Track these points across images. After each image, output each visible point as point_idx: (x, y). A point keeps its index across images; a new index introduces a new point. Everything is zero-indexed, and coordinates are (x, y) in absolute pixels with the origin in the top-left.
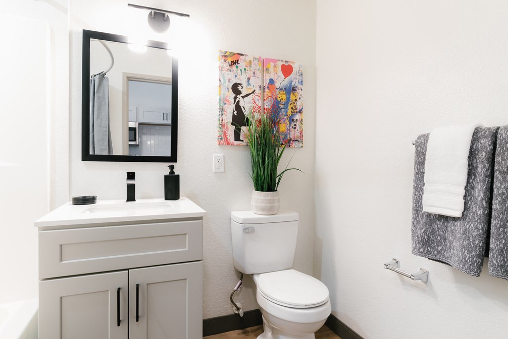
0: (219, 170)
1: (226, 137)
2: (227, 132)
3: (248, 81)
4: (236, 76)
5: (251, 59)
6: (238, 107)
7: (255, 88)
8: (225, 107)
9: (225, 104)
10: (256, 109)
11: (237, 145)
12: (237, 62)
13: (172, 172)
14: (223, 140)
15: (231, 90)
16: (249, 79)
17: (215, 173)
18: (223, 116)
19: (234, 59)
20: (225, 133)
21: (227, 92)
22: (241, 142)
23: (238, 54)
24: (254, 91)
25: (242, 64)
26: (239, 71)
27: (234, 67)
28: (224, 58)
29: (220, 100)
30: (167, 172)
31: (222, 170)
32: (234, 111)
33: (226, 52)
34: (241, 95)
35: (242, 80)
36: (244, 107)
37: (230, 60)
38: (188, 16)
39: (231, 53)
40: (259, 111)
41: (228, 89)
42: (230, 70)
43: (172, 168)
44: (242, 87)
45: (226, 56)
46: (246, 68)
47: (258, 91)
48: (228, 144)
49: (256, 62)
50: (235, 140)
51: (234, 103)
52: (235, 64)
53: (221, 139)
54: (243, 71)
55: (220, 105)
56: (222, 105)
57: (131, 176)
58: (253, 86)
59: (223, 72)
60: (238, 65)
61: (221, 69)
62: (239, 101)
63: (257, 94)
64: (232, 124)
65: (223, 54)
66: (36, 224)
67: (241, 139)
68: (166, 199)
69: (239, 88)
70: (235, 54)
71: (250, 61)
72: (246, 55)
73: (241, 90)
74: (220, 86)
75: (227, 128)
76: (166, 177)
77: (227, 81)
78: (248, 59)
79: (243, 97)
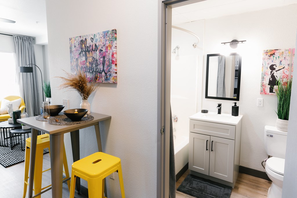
0: (260, 106)
1: (264, 90)
2: (265, 88)
3: (281, 63)
4: (273, 61)
5: (283, 51)
6: (273, 76)
7: (285, 66)
8: (265, 77)
9: (265, 75)
10: (285, 76)
11: (271, 94)
12: (274, 54)
13: (235, 105)
14: (263, 92)
15: (269, 68)
16: (281, 61)
17: (258, 107)
18: (264, 81)
19: (272, 53)
20: (264, 89)
21: (267, 70)
22: (273, 93)
23: (275, 50)
24: (284, 67)
25: (277, 54)
26: (275, 58)
27: (272, 57)
28: (266, 53)
29: (262, 74)
30: (234, 105)
31: (262, 105)
32: (270, 78)
33: (268, 50)
34: (275, 70)
35: (277, 62)
36: (276, 76)
37: (269, 54)
38: (246, 41)
39: (270, 50)
40: (287, 78)
41: (267, 68)
42: (269, 59)
43: (235, 103)
44: (276, 66)
45: (267, 53)
46: (279, 56)
47: (287, 67)
48: (266, 94)
49: (287, 52)
50: (270, 92)
51: (271, 74)
52: (273, 55)
53: (262, 91)
54: (277, 58)
55: (262, 76)
56: (263, 76)
57: (220, 105)
58: (284, 65)
59: (265, 60)
60: (274, 55)
61: (264, 59)
62: (273, 73)
63: (286, 69)
64: (269, 85)
65: (265, 52)
66: (189, 118)
67: (274, 92)
68: (232, 115)
69: (274, 67)
70: (272, 50)
71: (283, 52)
72: (280, 50)
73: (275, 68)
74: (263, 67)
75: (266, 86)
76: (233, 107)
77: (267, 64)
78: (281, 51)
79: (276, 71)
